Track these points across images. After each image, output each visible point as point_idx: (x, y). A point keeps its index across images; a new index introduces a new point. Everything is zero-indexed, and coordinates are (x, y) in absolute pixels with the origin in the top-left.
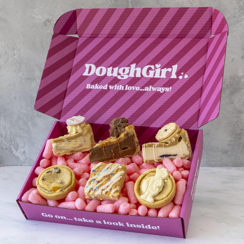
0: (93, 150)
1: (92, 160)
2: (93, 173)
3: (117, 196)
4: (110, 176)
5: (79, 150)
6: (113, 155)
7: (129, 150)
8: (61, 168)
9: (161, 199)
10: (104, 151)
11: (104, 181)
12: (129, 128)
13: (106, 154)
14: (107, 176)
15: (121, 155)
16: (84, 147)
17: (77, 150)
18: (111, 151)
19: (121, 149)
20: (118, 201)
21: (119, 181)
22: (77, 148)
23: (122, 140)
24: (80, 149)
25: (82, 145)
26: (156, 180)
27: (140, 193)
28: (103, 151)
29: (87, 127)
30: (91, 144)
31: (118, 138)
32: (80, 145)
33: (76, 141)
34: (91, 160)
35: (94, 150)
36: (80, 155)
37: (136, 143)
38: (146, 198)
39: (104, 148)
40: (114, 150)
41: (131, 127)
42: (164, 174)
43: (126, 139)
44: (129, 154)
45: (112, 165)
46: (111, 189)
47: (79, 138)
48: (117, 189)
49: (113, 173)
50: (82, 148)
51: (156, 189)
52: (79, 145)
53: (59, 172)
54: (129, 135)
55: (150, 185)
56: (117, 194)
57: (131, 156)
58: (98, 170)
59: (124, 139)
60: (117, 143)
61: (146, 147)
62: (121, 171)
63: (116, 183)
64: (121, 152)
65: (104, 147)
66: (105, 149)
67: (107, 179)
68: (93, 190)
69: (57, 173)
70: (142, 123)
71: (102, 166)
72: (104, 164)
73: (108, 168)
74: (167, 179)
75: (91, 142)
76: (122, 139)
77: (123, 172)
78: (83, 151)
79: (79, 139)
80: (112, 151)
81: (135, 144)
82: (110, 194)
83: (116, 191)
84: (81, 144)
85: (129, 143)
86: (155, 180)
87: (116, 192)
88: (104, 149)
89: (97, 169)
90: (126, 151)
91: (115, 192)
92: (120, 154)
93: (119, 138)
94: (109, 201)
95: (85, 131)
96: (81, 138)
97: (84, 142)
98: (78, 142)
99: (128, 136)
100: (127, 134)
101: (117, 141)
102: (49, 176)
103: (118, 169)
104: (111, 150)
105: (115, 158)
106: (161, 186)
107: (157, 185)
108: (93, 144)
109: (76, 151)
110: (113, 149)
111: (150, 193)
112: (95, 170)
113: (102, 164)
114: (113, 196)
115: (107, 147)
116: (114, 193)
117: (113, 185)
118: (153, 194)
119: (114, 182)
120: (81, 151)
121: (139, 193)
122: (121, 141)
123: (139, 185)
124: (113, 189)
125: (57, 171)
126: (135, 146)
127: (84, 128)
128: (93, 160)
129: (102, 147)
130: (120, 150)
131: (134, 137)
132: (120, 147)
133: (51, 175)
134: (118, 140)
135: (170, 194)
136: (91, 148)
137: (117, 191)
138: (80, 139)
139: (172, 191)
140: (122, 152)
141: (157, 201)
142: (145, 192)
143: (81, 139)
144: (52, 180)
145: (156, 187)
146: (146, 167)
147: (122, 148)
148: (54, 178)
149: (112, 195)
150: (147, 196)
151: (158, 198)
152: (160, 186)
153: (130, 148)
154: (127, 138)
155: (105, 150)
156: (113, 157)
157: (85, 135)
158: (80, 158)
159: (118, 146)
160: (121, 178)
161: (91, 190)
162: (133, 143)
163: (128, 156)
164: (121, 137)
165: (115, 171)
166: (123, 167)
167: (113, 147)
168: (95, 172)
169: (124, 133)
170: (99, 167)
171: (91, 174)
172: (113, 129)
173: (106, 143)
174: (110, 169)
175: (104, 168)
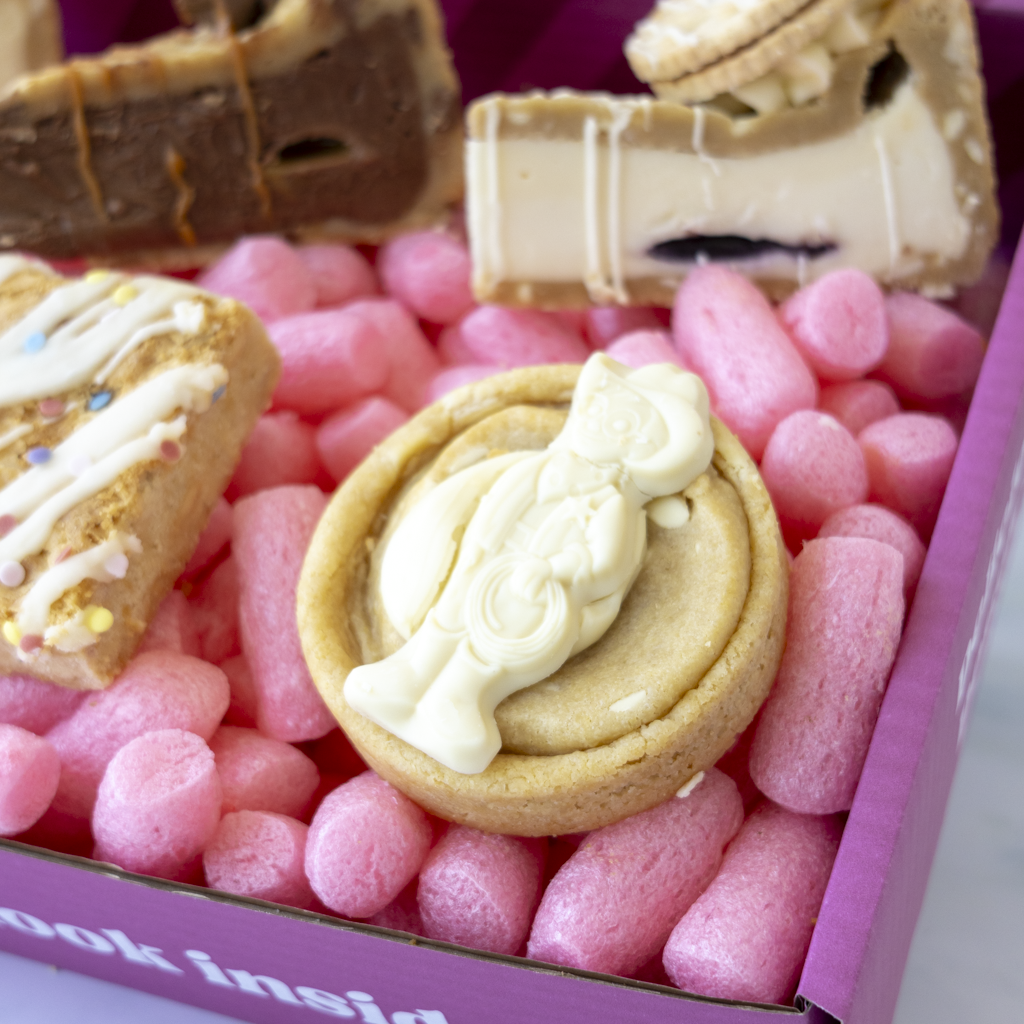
3: (89, 651)
4: (72, 406)
6: (181, 207)
7: (358, 178)
9: (583, 739)
10: (83, 156)
13: (101, 186)
14: (29, 411)
18: (157, 165)
19: (266, 145)
20: (109, 701)
21: (146, 473)
23: (287, 60)
26: (555, 499)
27: (363, 636)
31: (246, 39)
37: (427, 107)
38: (407, 713)
39: (88, 125)
40: (190, 151)
42: (662, 436)
43: (324, 52)
45: (115, 289)
46: (42, 553)
48: (100, 567)
49: (99, 379)
51: (544, 606)
54: (365, 17)
55: (481, 557)
56: (85, 623)
57: (370, 234)
61: (505, 128)
62: (190, 358)
63: (106, 494)
64: (266, 182)
66: (101, 131)
67: (24, 437)
73: (64, 321)
74: (689, 503)
76: (280, 49)
77: (205, 374)
80: (172, 158)
82: (10, 615)
83: (87, 584)
85: (358, 97)
86: (543, 492)
87: (83, 603)
88: (91, 139)
90: (323, 172)
91: (66, 594)
92: (258, 202)
93: (255, 39)
94: (20, 685)
99: (351, 26)
103: (163, 339)
104: (162, 156)
105: (204, 239)
106: (606, 574)
107: (559, 565)
110: (182, 138)
111: (461, 652)
113: (14, 276)
114: (34, 642)
115: (124, 120)
116: (58, 605)
117: (61, 518)
118: (490, 670)
119: (89, 479)
121: (351, 629)
123: (369, 543)
124: (52, 558)
129: (70, 115)
130: (253, 163)
131: (418, 38)
132: (259, 128)
134: (246, 53)
135: (708, 682)
137: (89, 592)
139: (731, 653)
140: (282, 184)
141: (534, 762)
142: (414, 630)
145: (542, 585)
146: (492, 344)
147: (281, 144)
149: (32, 631)
150: (419, 691)
151: (547, 720)
152: (593, 579)
154: (341, 44)
155: (96, 145)
156: (186, 230)
159: (244, 115)
160: (168, 447)
162: (396, 105)
163: (338, 226)
164: (276, 29)
165: (125, 359)
166: (217, 326)
167: (185, 118)
173: (105, 78)
174: (78, 334)
175: (19, 322)
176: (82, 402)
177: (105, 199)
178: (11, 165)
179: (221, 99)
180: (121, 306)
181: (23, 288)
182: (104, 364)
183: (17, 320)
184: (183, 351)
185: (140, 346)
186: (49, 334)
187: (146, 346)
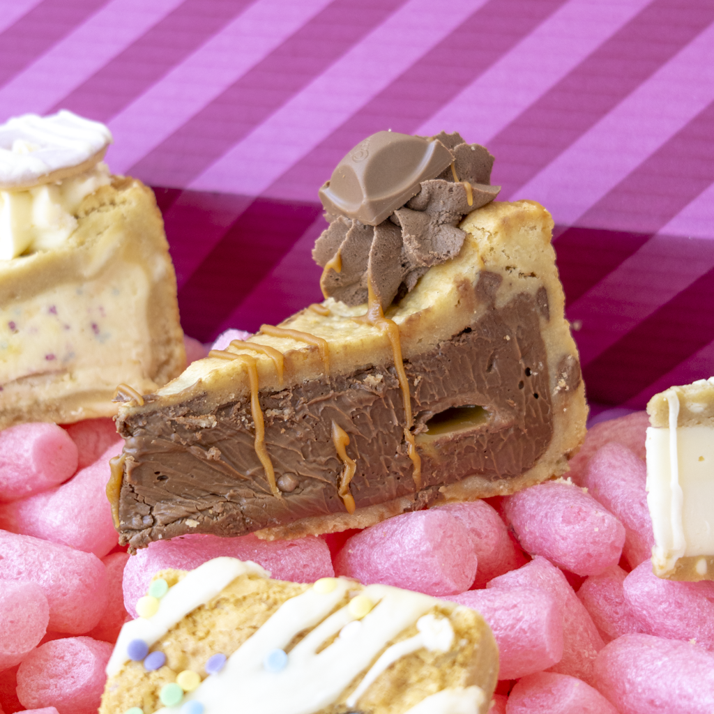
0: (155, 427)
1: (135, 522)
2: (136, 672)
5: (36, 403)
6: (346, 477)
7: (494, 438)
10: (259, 438)
12: (507, 226)
13: (275, 464)
15: (416, 472)
16: (84, 379)
17: (24, 404)
18: (329, 439)
19: (417, 418)
22: (17, 388)
23: (437, 337)
24: (46, 392)
25: (66, 360)
28: (253, 431)
29: (122, 209)
30: (148, 358)
31: (399, 319)
32: (50, 357)
33: (12, 326)
34: (125, 515)
35: (160, 425)
36: (47, 451)
37: (553, 372)
39: (264, 409)
40: (353, 428)
41: (521, 218)
43: (468, 330)
44: (486, 474)
45: (347, 599)
47: (42, 301)
49: (351, 703)
50: (67, 387)
52: (38, 364)
54: (504, 298)
57: (502, 488)
58: (191, 644)
59: (456, 328)
60: (390, 367)
62: (443, 684)
64: (418, 449)
65: (267, 398)
66: (275, 413)
70: (591, 198)
71: (239, 602)
72: (252, 586)
73: (301, 636)
75: (147, 339)
76: (431, 329)
77: (467, 701)
78: (78, 413)
79: (44, 309)
80: (338, 435)
81: (545, 377)
84: (61, 354)
85: (495, 366)
88: (266, 421)
89: (183, 634)
90: (465, 437)
92: (412, 467)
93: (410, 321)
95: (105, 244)
96: (61, 296)
97: (89, 332)
98: (35, 330)
99: (492, 307)
100: (488, 280)
101: (386, 344)
103: (415, 658)
104: (330, 432)
105: (362, 505)
108: (170, 356)
109: (13, 411)
110: (346, 417)
112: (158, 643)
113: (235, 582)
115: (294, 402)
120: (57, 410)
122: (427, 342)
126: (547, 395)
127: (94, 216)
128: (148, 520)
129: (248, 400)
130: (407, 432)
131: (546, 312)
132: (412, 400)
134: (403, 334)
136: (136, 404)
138: (53, 310)
140: (430, 451)
143: (65, 313)
146: (666, 614)
147: (430, 415)
153: (497, 418)
154: (482, 323)
155: (272, 426)
156: (348, 498)
157: (104, 273)
158: (43, 478)
159: (399, 390)
162: (528, 372)
164: (427, 310)
165: (376, 681)
166: (463, 642)
168: (154, 675)
169: (460, 274)
170: (205, 614)
171: (116, 692)
172: (353, 230)
173: (279, 363)
174: (319, 651)
175: (251, 635)
177: (278, 477)
178: (194, 450)
179: (380, 377)
180: (360, 620)
181: (245, 594)
182: (352, 686)
183: (247, 631)
184: (435, 671)
185: (391, 667)
186: (288, 649)
187: (398, 667)
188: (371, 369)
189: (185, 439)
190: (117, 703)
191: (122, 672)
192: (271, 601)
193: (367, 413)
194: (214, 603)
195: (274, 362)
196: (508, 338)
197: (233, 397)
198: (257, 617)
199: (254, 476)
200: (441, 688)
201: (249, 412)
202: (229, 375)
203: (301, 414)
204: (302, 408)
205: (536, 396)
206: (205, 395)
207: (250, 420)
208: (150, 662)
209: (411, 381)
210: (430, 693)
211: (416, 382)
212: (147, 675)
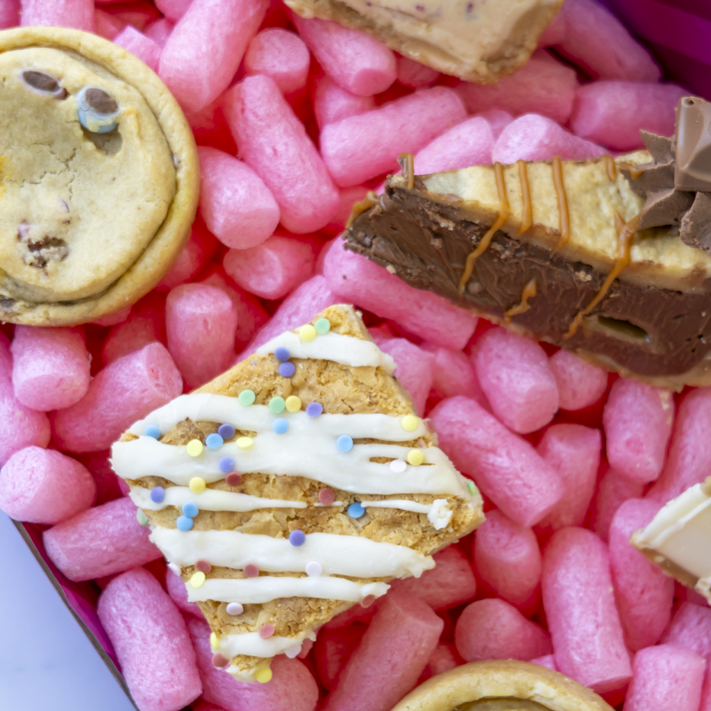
0: (410, 204)
2: (271, 366)
4: (338, 503)
5: (390, 26)
6: (516, 310)
7: (639, 352)
8: (129, 128)
10: (475, 255)
11: (269, 510)
13: (474, 271)
14: (314, 488)
15: (567, 335)
16: (436, 34)
17: (380, 22)
18: (523, 286)
19: (595, 312)
22: (383, 12)
23: (652, 282)
24: (401, 26)
25: (431, 16)
28: (475, 247)
30: (496, 49)
32: (420, 8)
34: (356, 226)
39: (493, 240)
40: (545, 291)
43: (680, 293)
44: (618, 360)
46: (259, 606)
52: (408, 7)
53: (107, 139)
56: (254, 675)
57: (623, 371)
58: (313, 381)
59: (671, 286)
60: (602, 276)
63: (315, 604)
64: (580, 327)
65: (501, 236)
66: (498, 247)
67: (298, 510)
68: (157, 498)
69: (88, 134)
71: (357, 383)
72: (372, 380)
73: (371, 441)
75: (505, 37)
76: (653, 277)
80: (530, 289)
84: (430, 10)
88: (489, 249)
89: (314, 369)
90: (619, 341)
92: (567, 331)
93: (641, 264)
97: (463, 8)
101: (612, 265)
102: (25, 112)
103: (416, 517)
104: (527, 282)
110: (546, 282)
112: (297, 360)
115: (518, 251)
117: (282, 599)
119: (313, 585)
122: (643, 280)
125: (95, 122)
126: (702, 355)
128: (368, 241)
129: (488, 228)
130: (580, 315)
132: (601, 302)
133: (43, 112)
134: (629, 267)
136: (406, 184)
140: (588, 332)
144: (26, 154)
147: (606, 315)
148: (46, 148)
153: (653, 347)
155: (490, 253)
159: (596, 293)
161: (151, 484)
162: (700, 336)
163: (607, 360)
164: (660, 266)
165: (385, 509)
166: (451, 530)
167: (559, 273)
168: (279, 379)
169: (703, 264)
170: (335, 368)
171: (251, 368)
172: (665, 167)
173: (525, 226)
174: (373, 460)
175: (346, 413)
176: (346, 503)
177: (470, 280)
179: (589, 278)
180: (408, 463)
181: (365, 382)
182: (372, 497)
183: (345, 407)
184: (420, 533)
185: (399, 510)
186: (356, 441)
187: (402, 514)
188: (589, 268)
189: (424, 223)
190: (247, 377)
191: (264, 359)
192: (375, 400)
193: (561, 291)
194: (344, 368)
195: (521, 224)
196: (704, 314)
197: (477, 222)
198: (359, 404)
199: (455, 270)
200: (413, 547)
201: (482, 236)
202: (484, 210)
203: (515, 260)
204: (520, 258)
205: (694, 351)
206: (459, 209)
207: (478, 240)
208: (284, 366)
209: (610, 291)
210: (406, 545)
211: (612, 296)
212: (276, 375)
